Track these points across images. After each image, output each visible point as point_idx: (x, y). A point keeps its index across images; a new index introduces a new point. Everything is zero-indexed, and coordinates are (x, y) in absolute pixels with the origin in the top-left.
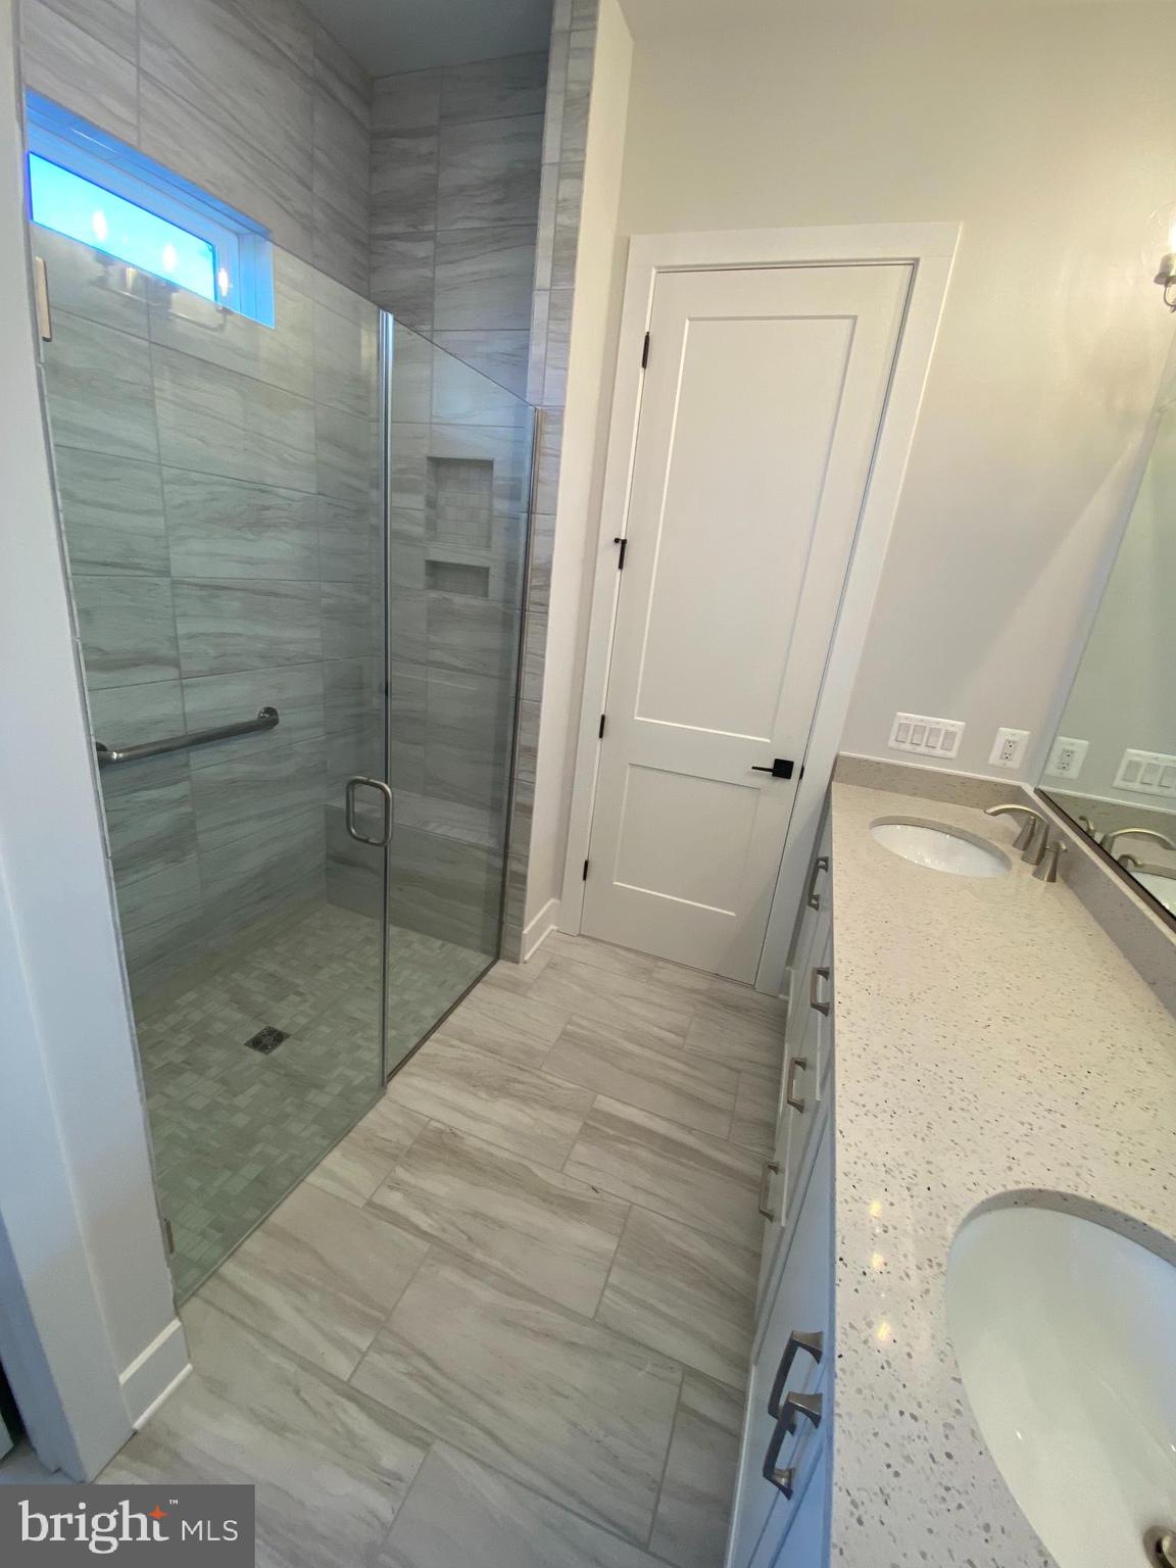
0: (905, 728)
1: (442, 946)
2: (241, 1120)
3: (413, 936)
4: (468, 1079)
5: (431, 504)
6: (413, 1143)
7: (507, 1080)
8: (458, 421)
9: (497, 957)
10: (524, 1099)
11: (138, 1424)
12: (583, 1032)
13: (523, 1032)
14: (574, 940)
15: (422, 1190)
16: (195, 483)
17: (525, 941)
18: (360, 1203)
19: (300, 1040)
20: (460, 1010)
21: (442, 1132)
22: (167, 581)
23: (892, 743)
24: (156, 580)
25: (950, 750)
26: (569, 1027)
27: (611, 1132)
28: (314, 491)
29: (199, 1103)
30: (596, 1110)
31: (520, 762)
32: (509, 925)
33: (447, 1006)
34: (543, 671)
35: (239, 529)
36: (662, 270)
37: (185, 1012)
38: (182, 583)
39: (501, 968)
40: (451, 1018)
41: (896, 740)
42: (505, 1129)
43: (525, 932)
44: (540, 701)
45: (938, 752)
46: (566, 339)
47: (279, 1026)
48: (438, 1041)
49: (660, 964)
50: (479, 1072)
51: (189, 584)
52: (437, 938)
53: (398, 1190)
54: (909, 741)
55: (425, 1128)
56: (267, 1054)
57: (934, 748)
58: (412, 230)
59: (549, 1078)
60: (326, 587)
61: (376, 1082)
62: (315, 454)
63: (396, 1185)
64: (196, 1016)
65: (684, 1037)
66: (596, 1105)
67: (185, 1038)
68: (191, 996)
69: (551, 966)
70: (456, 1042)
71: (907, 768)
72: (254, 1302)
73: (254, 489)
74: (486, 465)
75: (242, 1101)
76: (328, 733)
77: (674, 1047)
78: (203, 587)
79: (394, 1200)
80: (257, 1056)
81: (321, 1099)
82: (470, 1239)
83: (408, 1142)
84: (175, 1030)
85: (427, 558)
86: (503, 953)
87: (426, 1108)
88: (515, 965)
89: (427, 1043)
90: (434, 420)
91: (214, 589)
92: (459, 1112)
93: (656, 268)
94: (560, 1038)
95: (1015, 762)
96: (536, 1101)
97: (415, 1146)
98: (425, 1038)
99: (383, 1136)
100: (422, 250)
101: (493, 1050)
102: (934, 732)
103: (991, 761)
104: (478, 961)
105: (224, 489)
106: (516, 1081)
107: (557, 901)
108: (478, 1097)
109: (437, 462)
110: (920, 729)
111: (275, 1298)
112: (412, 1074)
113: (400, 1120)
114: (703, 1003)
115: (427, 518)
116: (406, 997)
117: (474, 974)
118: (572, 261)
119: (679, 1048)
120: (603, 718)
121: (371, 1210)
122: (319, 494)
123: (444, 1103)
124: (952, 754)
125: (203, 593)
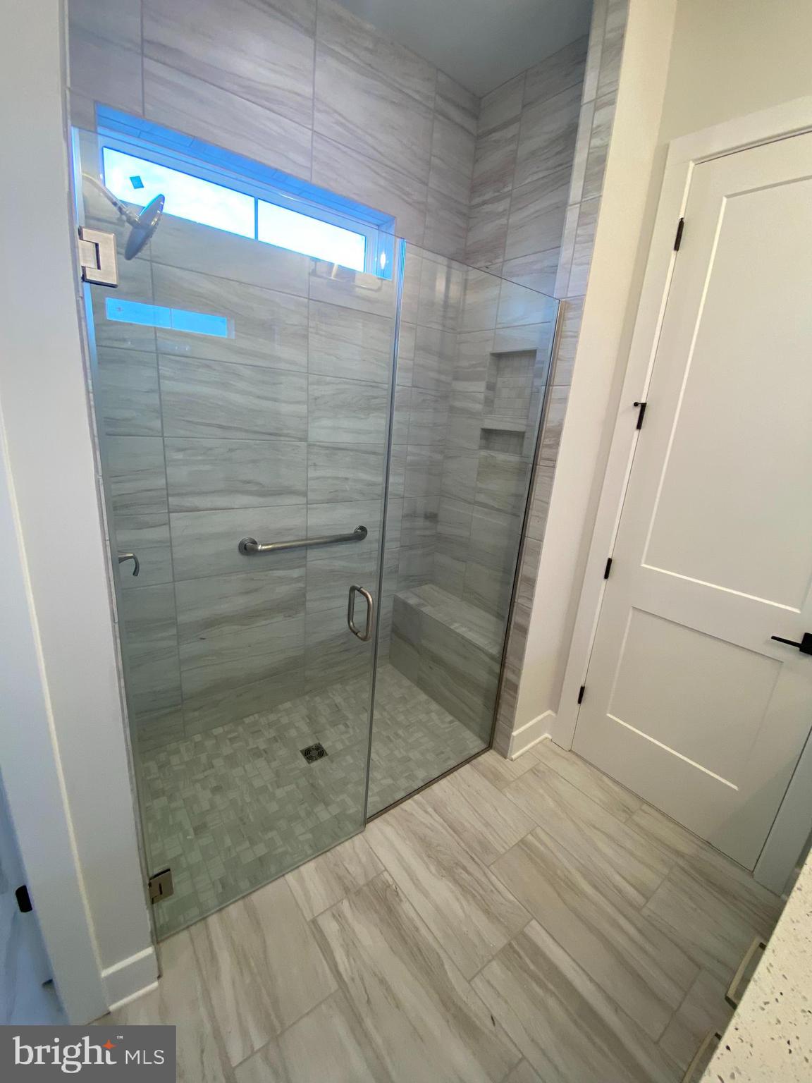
1: (451, 722)
2: (273, 807)
3: (434, 706)
4: (427, 848)
5: (491, 387)
6: (364, 885)
7: (457, 864)
8: (516, 324)
9: (490, 746)
10: (464, 889)
11: (113, 1007)
12: (542, 848)
13: (487, 825)
14: (563, 753)
15: (354, 931)
16: (328, 384)
17: (514, 743)
18: (309, 917)
19: (332, 761)
20: (443, 782)
21: (389, 886)
22: (303, 444)
24: (298, 443)
26: (530, 837)
27: (532, 967)
28: (410, 385)
29: (257, 783)
30: (525, 936)
31: (521, 587)
32: (501, 723)
33: (436, 774)
34: (546, 516)
35: (354, 411)
36: (701, 161)
37: (279, 715)
38: (314, 445)
39: (490, 758)
40: (435, 787)
42: (438, 909)
43: (514, 734)
44: (541, 540)
46: (591, 239)
47: (325, 746)
48: (416, 802)
49: (645, 807)
50: (438, 845)
51: (319, 446)
52: (451, 713)
53: (337, 920)
55: (378, 875)
56: (309, 763)
58: (496, 194)
59: (493, 878)
60: (410, 448)
61: (360, 817)
62: (413, 360)
63: (338, 917)
64: (285, 720)
65: (647, 899)
66: (527, 930)
67: (272, 733)
68: (288, 705)
69: (534, 771)
70: (430, 810)
72: (213, 958)
73: (367, 386)
74: (531, 354)
75: (280, 793)
76: (402, 546)
77: (631, 904)
78: (327, 448)
79: (330, 927)
80: (303, 762)
81: (324, 814)
82: (368, 1001)
83: (362, 882)
84: (270, 725)
85: (483, 427)
86: (495, 744)
87: (387, 859)
88: (502, 759)
89: (409, 801)
90: (499, 326)
91: (335, 449)
92: (409, 875)
93: (694, 160)
94: (517, 844)
96: (474, 897)
97: (365, 888)
98: (410, 796)
99: (347, 866)
100: (501, 206)
101: (455, 828)
104: (475, 744)
105: (347, 386)
106: (464, 868)
107: (554, 714)
108: (428, 868)
109: (499, 356)
111: (226, 960)
112: (388, 823)
113: (364, 859)
114: (683, 869)
115: (486, 398)
116: (411, 755)
117: (466, 755)
118: (601, 174)
119: (638, 909)
120: (610, 561)
121: (313, 927)
122: (414, 387)
123: (401, 860)
125: (327, 451)
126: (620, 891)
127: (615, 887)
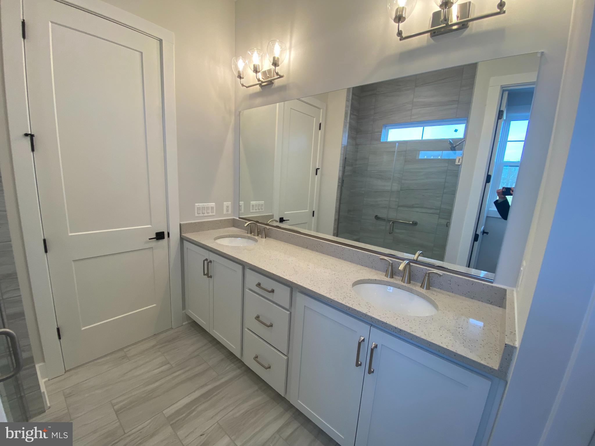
0: (199, 209)
14: (65, 376)
23: (196, 215)
25: (213, 213)
27: (184, 415)
41: (198, 214)
45: (210, 214)
54: (201, 213)
57: (209, 213)
66: (167, 416)
71: (204, 222)
94: (117, 415)
95: (230, 212)
102: (208, 208)
103: (224, 213)
110: (203, 208)
119: (172, 367)
120: (44, 241)
124: (214, 214)
126: (162, 372)
127: (159, 373)
